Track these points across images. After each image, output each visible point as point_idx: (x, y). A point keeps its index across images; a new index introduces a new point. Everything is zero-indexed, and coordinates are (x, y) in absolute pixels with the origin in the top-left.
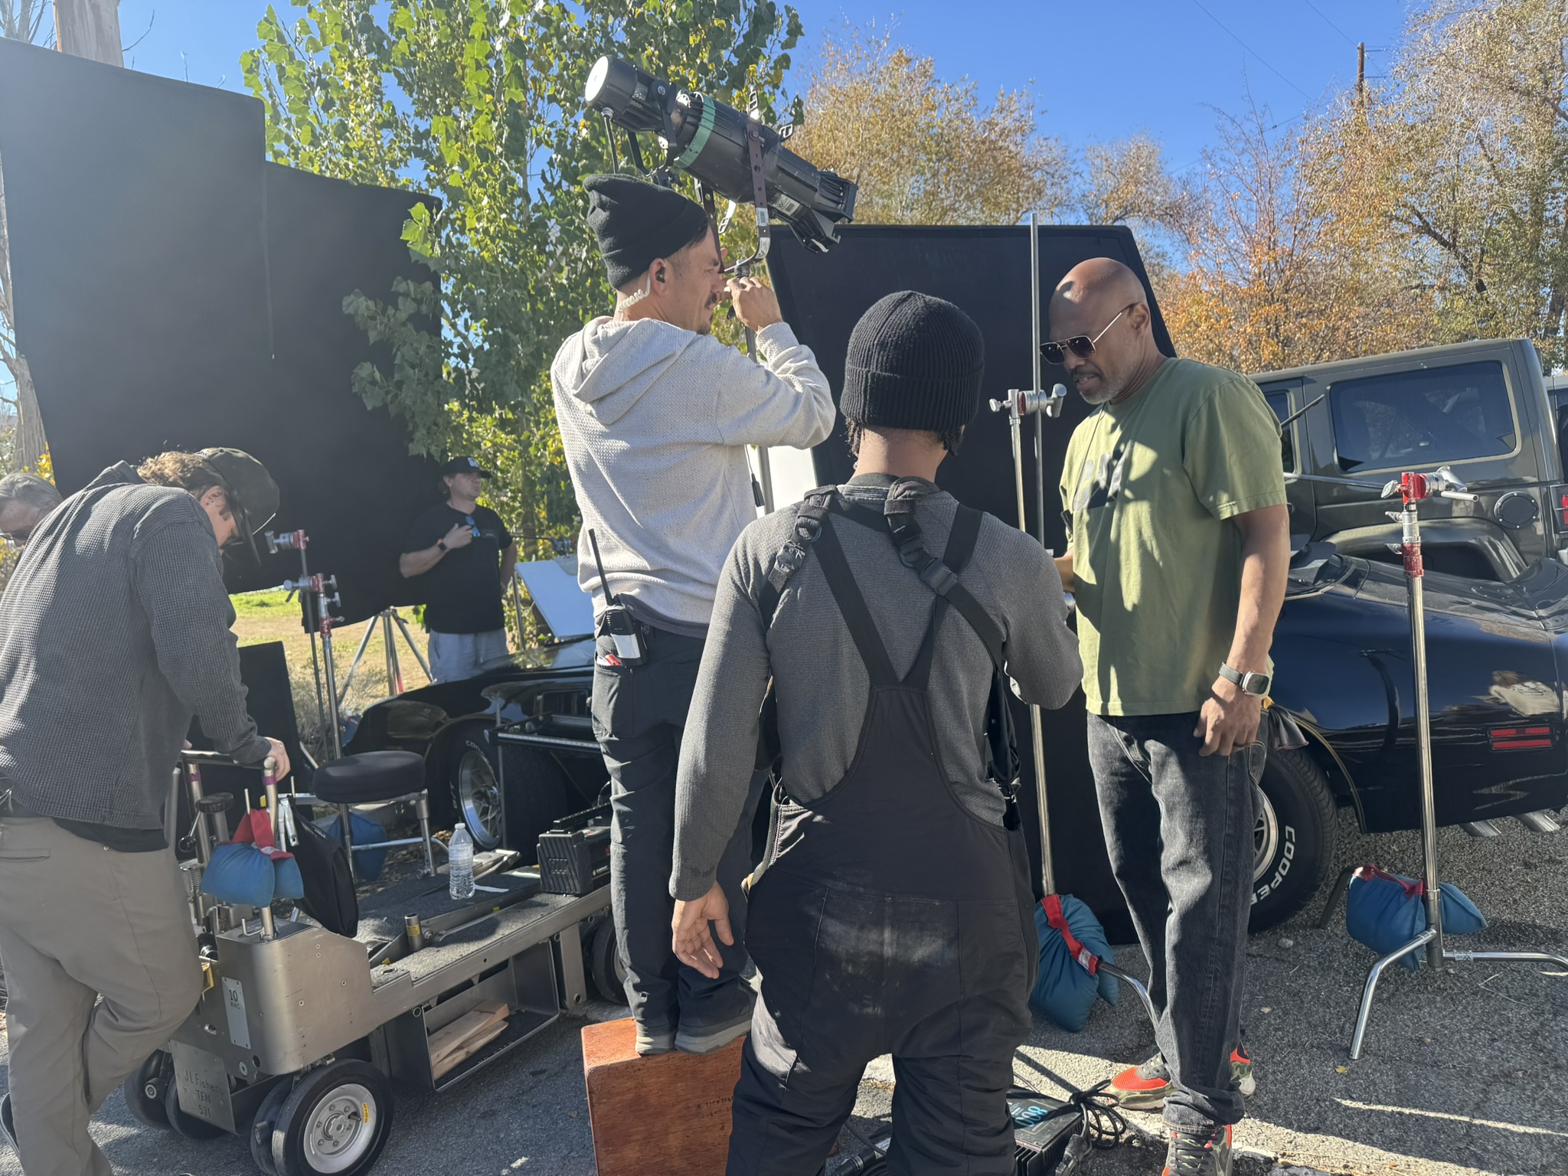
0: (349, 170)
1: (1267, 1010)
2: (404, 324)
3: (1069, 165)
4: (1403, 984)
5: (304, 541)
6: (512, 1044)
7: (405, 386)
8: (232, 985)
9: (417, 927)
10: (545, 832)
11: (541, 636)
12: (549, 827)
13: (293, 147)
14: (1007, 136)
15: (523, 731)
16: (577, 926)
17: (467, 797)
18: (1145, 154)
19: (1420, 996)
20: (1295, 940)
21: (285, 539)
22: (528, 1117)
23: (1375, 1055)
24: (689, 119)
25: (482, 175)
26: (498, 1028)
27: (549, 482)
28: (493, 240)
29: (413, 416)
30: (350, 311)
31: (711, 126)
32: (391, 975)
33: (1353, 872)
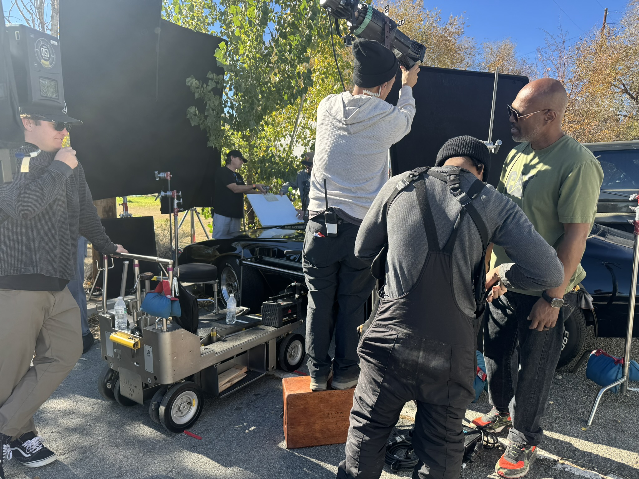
0: (193, 25)
1: (552, 403)
2: (209, 92)
3: (476, 50)
4: (608, 398)
5: (170, 177)
6: (248, 383)
7: (209, 118)
8: (147, 348)
9: (215, 333)
10: (265, 301)
11: (250, 225)
12: (267, 299)
13: (168, 14)
14: (452, 35)
15: (251, 261)
16: (275, 339)
17: (224, 285)
18: (508, 48)
19: (615, 404)
20: (562, 376)
21: (162, 175)
22: (254, 411)
23: (597, 425)
24: (362, 15)
25: (249, 32)
26: (243, 375)
27: (262, 163)
28: (250, 60)
29: (210, 131)
30: (189, 84)
31: (370, 18)
32: (207, 350)
33: (591, 352)
